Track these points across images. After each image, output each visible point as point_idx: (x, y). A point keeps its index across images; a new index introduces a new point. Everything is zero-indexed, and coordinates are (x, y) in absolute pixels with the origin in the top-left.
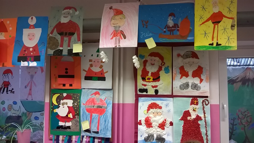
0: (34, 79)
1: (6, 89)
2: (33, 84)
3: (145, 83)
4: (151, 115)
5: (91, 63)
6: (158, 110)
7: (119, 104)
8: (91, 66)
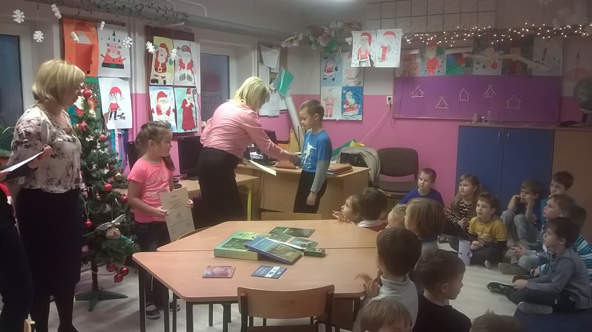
3: (157, 74)
4: (160, 104)
5: (108, 47)
6: (165, 98)
7: (136, 94)
8: (109, 50)
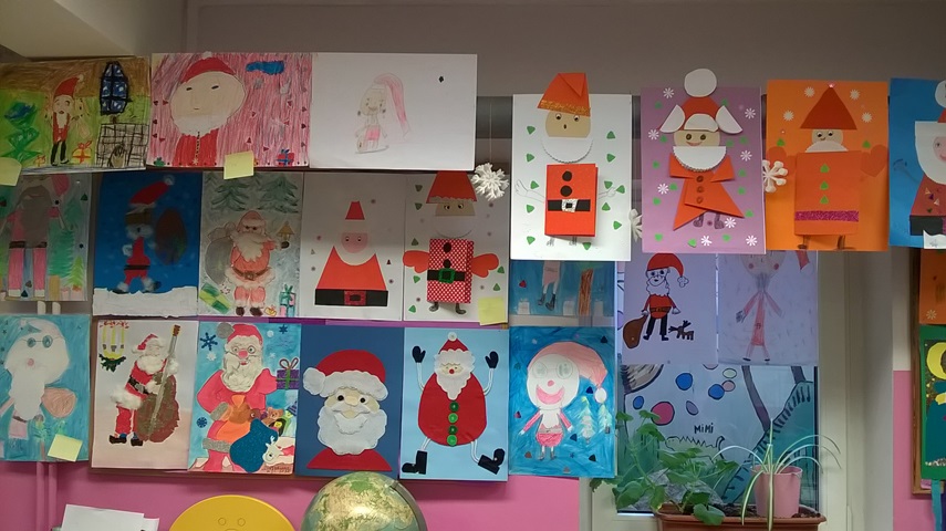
0: (769, 290)
1: (658, 322)
2: (767, 308)
